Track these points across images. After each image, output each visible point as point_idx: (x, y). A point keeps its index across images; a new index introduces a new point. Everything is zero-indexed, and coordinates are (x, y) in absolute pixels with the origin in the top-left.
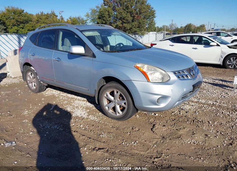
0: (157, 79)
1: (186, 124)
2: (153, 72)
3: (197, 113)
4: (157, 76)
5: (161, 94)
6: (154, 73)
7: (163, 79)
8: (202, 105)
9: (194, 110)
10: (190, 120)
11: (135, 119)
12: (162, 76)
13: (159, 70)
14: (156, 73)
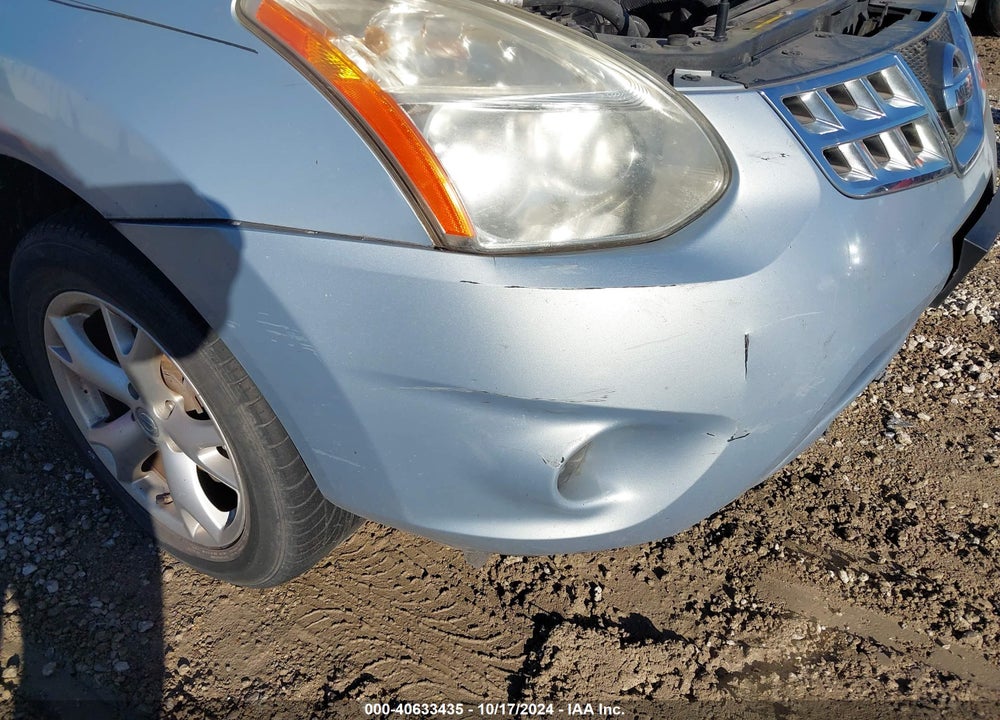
0: (561, 186)
1: (836, 586)
2: (501, 94)
3: (906, 438)
4: (570, 153)
5: (610, 403)
6: (533, 108)
7: (635, 186)
8: (922, 339)
9: (874, 400)
10: (856, 522)
11: (382, 544)
12: (633, 155)
13: (594, 70)
14: (546, 117)
